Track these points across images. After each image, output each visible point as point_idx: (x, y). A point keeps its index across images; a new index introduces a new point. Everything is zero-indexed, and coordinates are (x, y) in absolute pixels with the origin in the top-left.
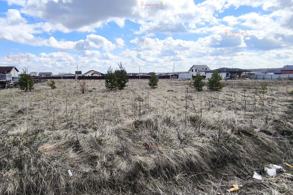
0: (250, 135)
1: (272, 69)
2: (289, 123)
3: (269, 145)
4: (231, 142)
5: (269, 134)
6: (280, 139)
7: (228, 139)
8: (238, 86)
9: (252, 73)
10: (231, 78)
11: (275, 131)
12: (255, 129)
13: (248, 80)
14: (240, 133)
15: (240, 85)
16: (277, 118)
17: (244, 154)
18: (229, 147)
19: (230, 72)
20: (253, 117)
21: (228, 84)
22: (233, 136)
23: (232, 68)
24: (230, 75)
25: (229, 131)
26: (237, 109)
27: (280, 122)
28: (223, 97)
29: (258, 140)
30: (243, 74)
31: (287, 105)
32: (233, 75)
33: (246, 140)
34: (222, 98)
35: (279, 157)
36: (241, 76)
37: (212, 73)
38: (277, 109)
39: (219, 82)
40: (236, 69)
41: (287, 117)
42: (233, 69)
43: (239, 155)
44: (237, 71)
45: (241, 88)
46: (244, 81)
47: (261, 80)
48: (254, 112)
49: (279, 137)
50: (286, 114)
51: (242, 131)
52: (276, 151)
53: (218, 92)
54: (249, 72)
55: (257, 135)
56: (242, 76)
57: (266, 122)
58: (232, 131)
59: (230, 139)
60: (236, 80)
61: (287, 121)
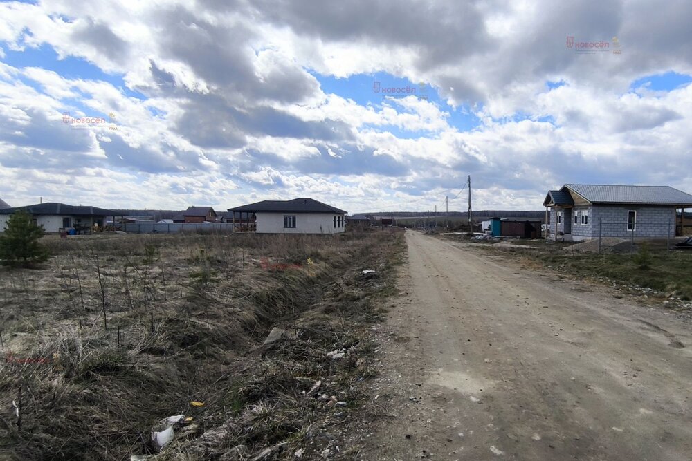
0: (117, 370)
1: (169, 211)
2: (193, 319)
3: (159, 379)
4: (61, 411)
5: (159, 352)
6: (180, 356)
7: (54, 402)
8: (95, 251)
9: (130, 219)
10: (77, 230)
11: (170, 343)
12: (130, 352)
13: (120, 236)
14: (92, 373)
15: (102, 247)
16: (172, 313)
17: (103, 425)
18: (59, 427)
19: (73, 215)
20: (124, 323)
21: (66, 248)
22: (70, 388)
23: (78, 205)
24: (73, 222)
25: (57, 382)
26: (88, 310)
27: (178, 320)
28: (51, 284)
29: (137, 375)
30: (108, 221)
31: (193, 283)
32: (83, 224)
33: (108, 386)
34: (49, 286)
35: (180, 396)
36: (105, 225)
37: (8, 218)
38: (177, 295)
39: (35, 243)
40: (88, 208)
41: (190, 308)
42: (81, 208)
43: (91, 435)
44: (92, 213)
45: (103, 255)
46: (112, 238)
47: (149, 235)
48: (127, 310)
49: (177, 354)
50: (189, 303)
51: (95, 367)
52: (174, 385)
53: (35, 271)
54: (121, 217)
55: (132, 365)
56: (107, 227)
57: (152, 329)
58: (67, 376)
59: (61, 400)
60: (91, 236)
61: (191, 316)
